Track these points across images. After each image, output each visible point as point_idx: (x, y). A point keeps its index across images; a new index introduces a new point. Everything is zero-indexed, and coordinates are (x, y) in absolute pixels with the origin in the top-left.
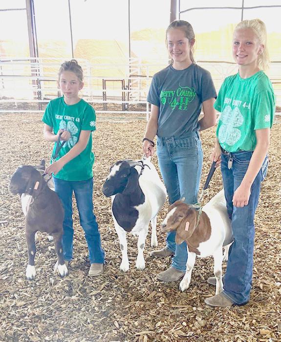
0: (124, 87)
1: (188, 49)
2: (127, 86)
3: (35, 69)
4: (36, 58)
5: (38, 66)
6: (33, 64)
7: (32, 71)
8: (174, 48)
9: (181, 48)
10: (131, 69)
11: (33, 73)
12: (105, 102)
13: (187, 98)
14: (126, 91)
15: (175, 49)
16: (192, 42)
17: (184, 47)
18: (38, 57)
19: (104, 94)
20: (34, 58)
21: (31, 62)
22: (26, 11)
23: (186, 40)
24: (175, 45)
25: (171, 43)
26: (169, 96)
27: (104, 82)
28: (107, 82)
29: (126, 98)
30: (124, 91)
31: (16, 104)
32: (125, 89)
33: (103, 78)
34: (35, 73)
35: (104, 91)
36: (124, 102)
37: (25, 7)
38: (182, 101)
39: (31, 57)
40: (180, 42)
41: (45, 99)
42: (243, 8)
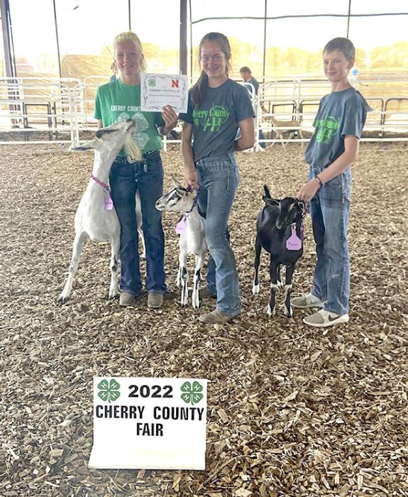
1: (224, 64)
3: (13, 91)
4: (14, 78)
5: (16, 87)
6: (10, 84)
7: (9, 93)
8: (209, 62)
9: (217, 63)
11: (11, 96)
13: (220, 119)
16: (228, 57)
17: (221, 61)
18: (16, 76)
20: (11, 78)
21: (8, 82)
23: (222, 55)
24: (210, 59)
25: (206, 57)
26: (202, 117)
34: (13, 96)
38: (214, 121)
39: (7, 76)
40: (216, 56)
42: (266, 18)
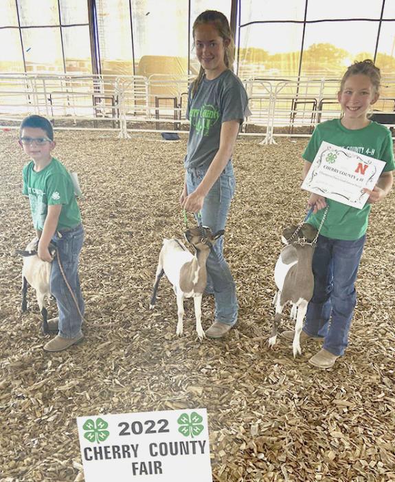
0: (176, 106)
2: (179, 105)
7: (95, 88)
12: (157, 120)
13: (209, 121)
14: (178, 110)
15: (205, 53)
18: (100, 74)
19: (157, 112)
20: (96, 75)
22: (88, 26)
24: (205, 47)
25: (201, 44)
26: (194, 116)
27: (157, 99)
28: (159, 100)
29: (178, 118)
30: (176, 109)
31: (75, 122)
33: (156, 96)
35: (157, 109)
36: (176, 121)
37: (88, 23)
39: (94, 73)
40: (212, 43)
41: (106, 117)
42: (305, 22)
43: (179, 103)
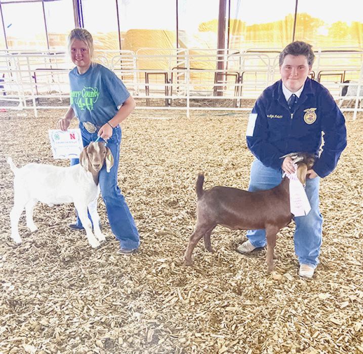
2: (170, 80)
10: (178, 60)
12: (148, 97)
14: (169, 85)
19: (147, 88)
27: (147, 75)
28: (149, 75)
29: (169, 93)
30: (167, 85)
32: (168, 82)
33: (146, 71)
35: (147, 85)
36: (167, 97)
43: (169, 77)
